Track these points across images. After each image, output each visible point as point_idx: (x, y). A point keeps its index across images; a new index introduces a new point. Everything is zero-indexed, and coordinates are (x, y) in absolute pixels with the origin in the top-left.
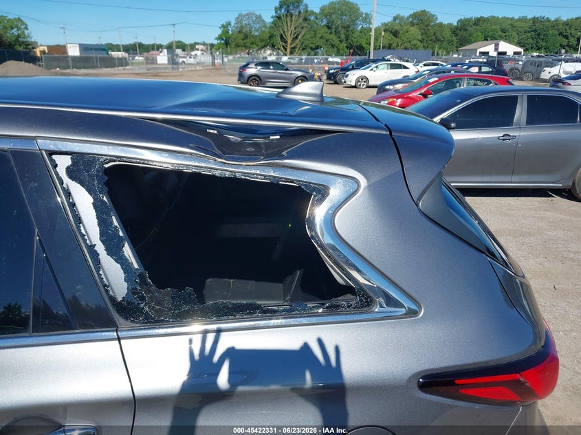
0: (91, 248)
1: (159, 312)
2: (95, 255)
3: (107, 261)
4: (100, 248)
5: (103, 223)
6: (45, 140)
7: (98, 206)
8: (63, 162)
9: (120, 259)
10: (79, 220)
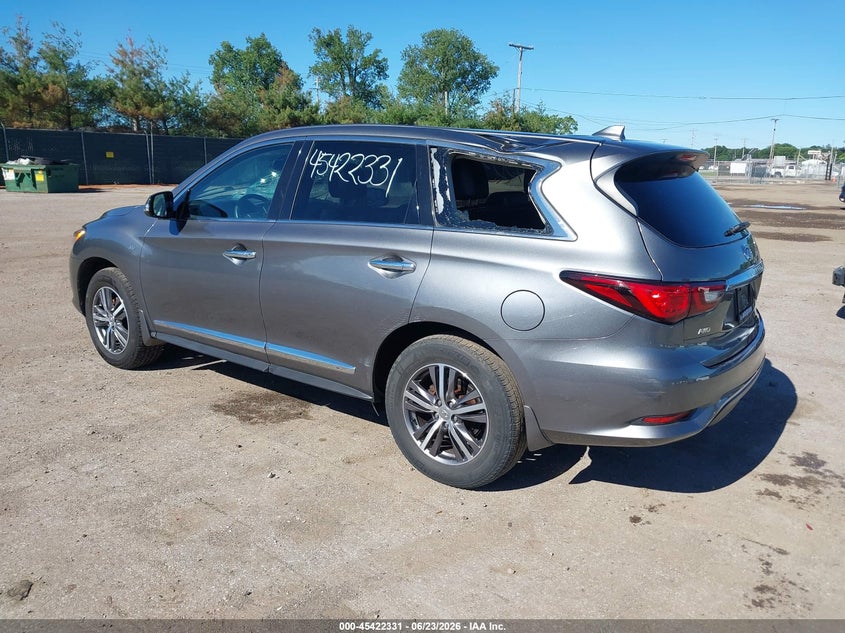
0: (434, 190)
1: (453, 222)
2: (435, 193)
3: (439, 196)
4: (438, 190)
5: (442, 178)
6: (429, 141)
7: (442, 172)
8: (434, 151)
9: (444, 196)
10: (433, 178)
